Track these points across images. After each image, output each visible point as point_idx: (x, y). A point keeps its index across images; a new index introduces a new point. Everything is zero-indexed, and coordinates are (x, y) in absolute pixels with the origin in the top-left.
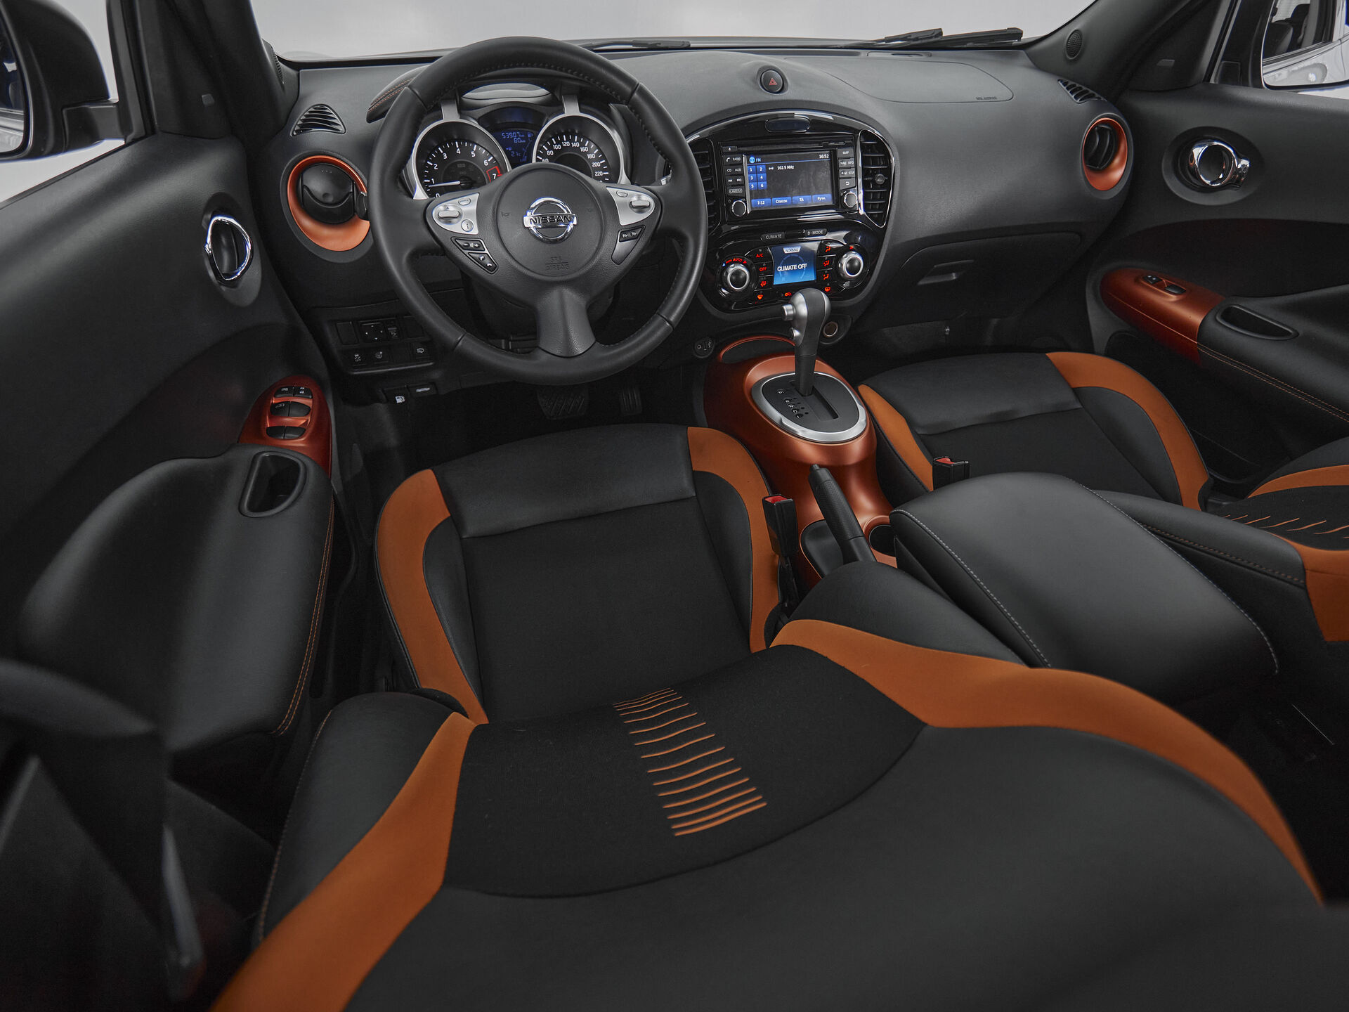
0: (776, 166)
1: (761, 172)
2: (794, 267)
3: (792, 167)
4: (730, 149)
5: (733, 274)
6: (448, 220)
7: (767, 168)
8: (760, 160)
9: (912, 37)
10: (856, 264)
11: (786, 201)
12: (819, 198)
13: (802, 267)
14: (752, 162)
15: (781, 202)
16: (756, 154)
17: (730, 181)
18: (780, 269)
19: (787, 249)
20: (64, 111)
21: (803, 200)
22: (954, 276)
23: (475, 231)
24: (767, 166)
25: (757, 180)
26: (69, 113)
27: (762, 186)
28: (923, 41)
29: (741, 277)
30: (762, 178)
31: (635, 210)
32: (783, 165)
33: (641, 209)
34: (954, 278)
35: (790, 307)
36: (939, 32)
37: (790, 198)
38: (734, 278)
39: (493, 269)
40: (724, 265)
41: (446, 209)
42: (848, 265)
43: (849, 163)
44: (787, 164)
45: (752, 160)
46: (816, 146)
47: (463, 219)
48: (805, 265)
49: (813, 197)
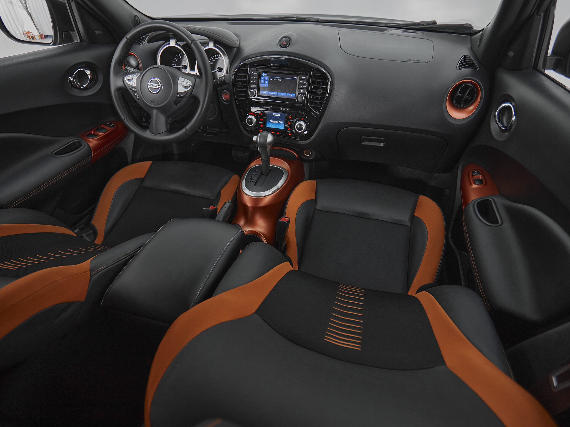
0: (273, 79)
1: (266, 80)
2: (277, 122)
3: (280, 80)
4: (254, 69)
5: (249, 119)
6: (129, 80)
7: (269, 79)
8: (267, 75)
9: (421, 24)
10: (302, 127)
11: (275, 94)
12: (289, 95)
13: (280, 123)
14: (264, 75)
15: (273, 94)
16: (265, 72)
17: (252, 82)
18: (271, 121)
19: (274, 114)
21: (282, 95)
22: (382, 144)
23: (135, 86)
24: (270, 78)
25: (264, 83)
26: (64, 34)
27: (266, 86)
29: (251, 121)
30: (266, 82)
31: (184, 87)
32: (276, 78)
33: (186, 87)
34: (382, 145)
36: (435, 23)
37: (277, 93)
38: (248, 121)
39: (138, 99)
40: (248, 115)
41: (129, 77)
42: (298, 126)
43: (304, 82)
44: (278, 79)
45: (264, 74)
46: (292, 72)
47: (133, 80)
48: (282, 122)
49: (287, 94)
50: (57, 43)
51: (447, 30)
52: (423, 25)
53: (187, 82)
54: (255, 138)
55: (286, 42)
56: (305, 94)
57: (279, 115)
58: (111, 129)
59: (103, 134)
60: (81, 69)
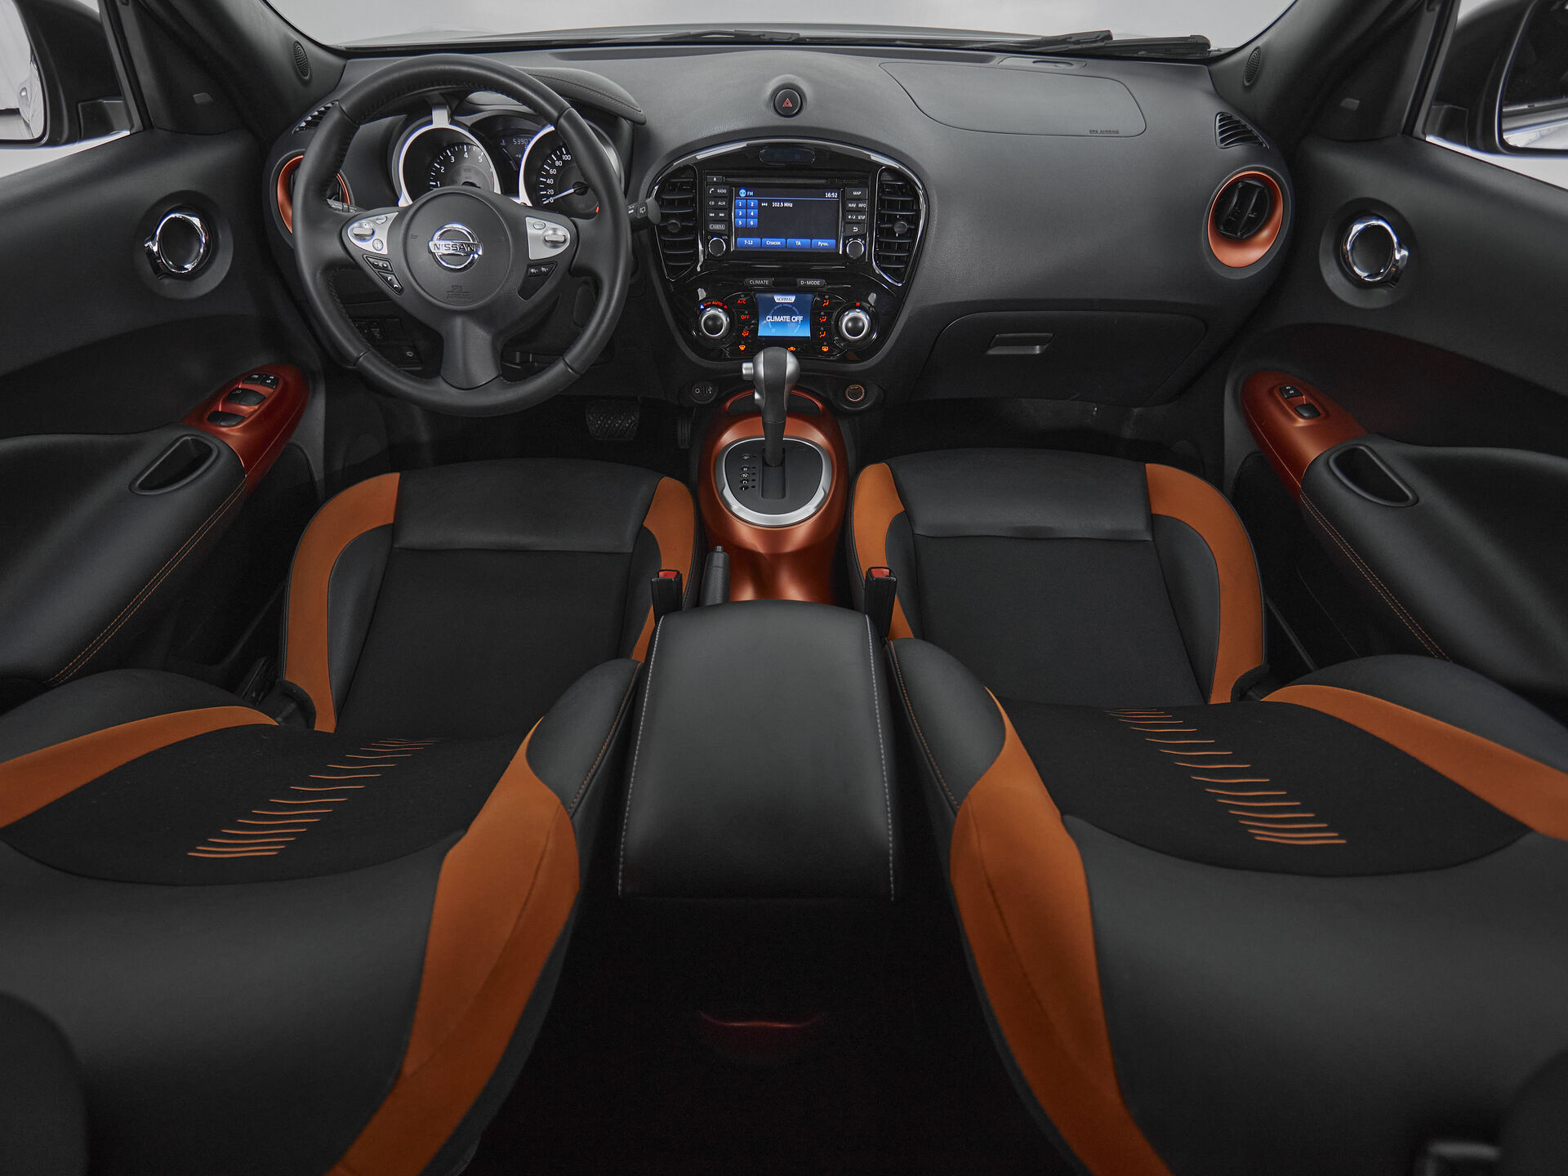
0: (770, 202)
1: (753, 208)
2: (786, 318)
3: (791, 205)
4: (715, 179)
5: (708, 318)
6: (361, 237)
7: (760, 204)
8: (752, 194)
9: (1072, 40)
10: (861, 324)
11: (779, 243)
12: (819, 243)
13: (796, 319)
14: (743, 195)
15: (773, 243)
16: (747, 187)
17: (711, 215)
18: (769, 319)
20: (79, 105)
21: (799, 243)
22: (1037, 350)
23: (385, 251)
24: (760, 202)
25: (746, 216)
26: (83, 107)
27: (752, 223)
28: (1084, 46)
29: (719, 323)
30: (752, 214)
31: (548, 244)
32: (780, 201)
33: (555, 244)
34: (1038, 352)
35: (750, 365)
36: (1108, 36)
37: (784, 240)
38: (710, 323)
39: (400, 291)
40: (702, 307)
41: (361, 227)
42: (850, 325)
43: (860, 205)
44: (784, 201)
45: (743, 193)
46: (823, 181)
47: (375, 237)
48: (801, 318)
49: (813, 241)
50: (61, 137)
51: (1142, 53)
52: (1078, 42)
53: (555, 230)
54: (747, 368)
55: (788, 100)
56: (863, 237)
57: (792, 299)
58: (271, 390)
59: (256, 407)
60: (177, 215)
